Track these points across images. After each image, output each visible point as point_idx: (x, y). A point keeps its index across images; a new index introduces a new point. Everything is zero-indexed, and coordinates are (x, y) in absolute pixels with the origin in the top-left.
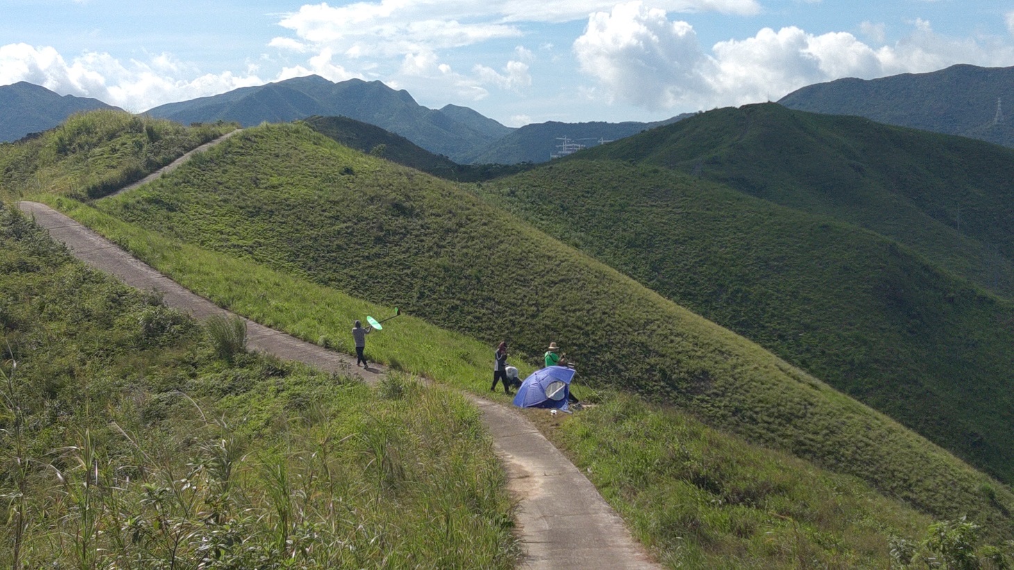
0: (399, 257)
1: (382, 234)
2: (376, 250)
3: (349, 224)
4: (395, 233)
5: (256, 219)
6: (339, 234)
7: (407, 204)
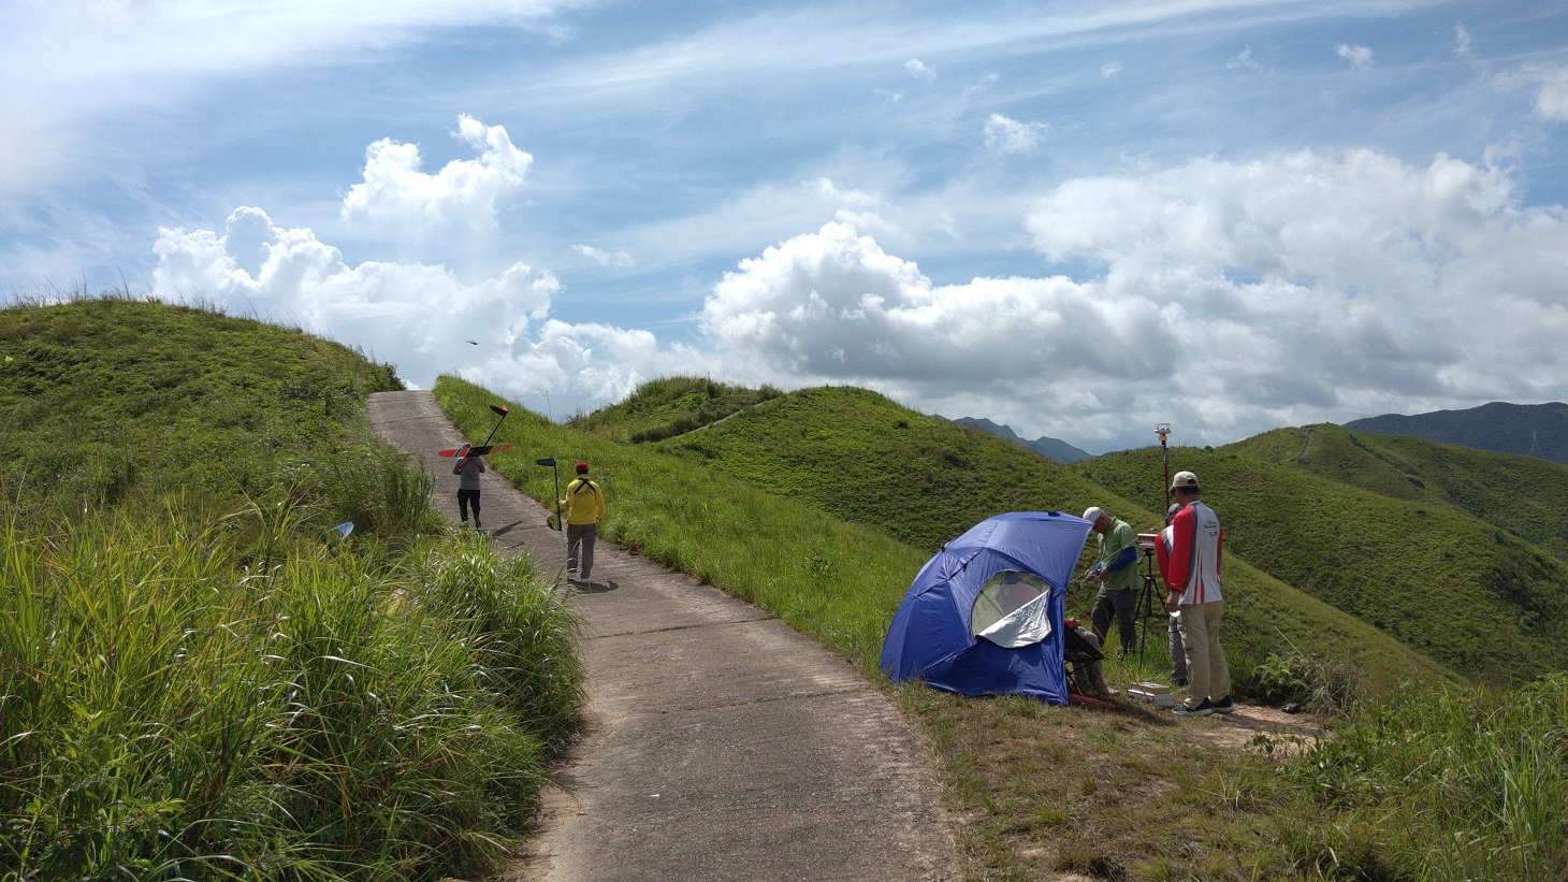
0: (948, 510)
1: (930, 486)
2: (923, 501)
3: (896, 475)
4: (944, 485)
5: (797, 469)
6: (883, 484)
7: (962, 457)
